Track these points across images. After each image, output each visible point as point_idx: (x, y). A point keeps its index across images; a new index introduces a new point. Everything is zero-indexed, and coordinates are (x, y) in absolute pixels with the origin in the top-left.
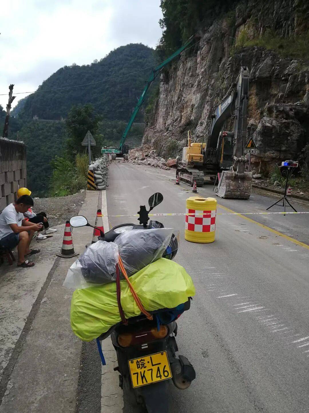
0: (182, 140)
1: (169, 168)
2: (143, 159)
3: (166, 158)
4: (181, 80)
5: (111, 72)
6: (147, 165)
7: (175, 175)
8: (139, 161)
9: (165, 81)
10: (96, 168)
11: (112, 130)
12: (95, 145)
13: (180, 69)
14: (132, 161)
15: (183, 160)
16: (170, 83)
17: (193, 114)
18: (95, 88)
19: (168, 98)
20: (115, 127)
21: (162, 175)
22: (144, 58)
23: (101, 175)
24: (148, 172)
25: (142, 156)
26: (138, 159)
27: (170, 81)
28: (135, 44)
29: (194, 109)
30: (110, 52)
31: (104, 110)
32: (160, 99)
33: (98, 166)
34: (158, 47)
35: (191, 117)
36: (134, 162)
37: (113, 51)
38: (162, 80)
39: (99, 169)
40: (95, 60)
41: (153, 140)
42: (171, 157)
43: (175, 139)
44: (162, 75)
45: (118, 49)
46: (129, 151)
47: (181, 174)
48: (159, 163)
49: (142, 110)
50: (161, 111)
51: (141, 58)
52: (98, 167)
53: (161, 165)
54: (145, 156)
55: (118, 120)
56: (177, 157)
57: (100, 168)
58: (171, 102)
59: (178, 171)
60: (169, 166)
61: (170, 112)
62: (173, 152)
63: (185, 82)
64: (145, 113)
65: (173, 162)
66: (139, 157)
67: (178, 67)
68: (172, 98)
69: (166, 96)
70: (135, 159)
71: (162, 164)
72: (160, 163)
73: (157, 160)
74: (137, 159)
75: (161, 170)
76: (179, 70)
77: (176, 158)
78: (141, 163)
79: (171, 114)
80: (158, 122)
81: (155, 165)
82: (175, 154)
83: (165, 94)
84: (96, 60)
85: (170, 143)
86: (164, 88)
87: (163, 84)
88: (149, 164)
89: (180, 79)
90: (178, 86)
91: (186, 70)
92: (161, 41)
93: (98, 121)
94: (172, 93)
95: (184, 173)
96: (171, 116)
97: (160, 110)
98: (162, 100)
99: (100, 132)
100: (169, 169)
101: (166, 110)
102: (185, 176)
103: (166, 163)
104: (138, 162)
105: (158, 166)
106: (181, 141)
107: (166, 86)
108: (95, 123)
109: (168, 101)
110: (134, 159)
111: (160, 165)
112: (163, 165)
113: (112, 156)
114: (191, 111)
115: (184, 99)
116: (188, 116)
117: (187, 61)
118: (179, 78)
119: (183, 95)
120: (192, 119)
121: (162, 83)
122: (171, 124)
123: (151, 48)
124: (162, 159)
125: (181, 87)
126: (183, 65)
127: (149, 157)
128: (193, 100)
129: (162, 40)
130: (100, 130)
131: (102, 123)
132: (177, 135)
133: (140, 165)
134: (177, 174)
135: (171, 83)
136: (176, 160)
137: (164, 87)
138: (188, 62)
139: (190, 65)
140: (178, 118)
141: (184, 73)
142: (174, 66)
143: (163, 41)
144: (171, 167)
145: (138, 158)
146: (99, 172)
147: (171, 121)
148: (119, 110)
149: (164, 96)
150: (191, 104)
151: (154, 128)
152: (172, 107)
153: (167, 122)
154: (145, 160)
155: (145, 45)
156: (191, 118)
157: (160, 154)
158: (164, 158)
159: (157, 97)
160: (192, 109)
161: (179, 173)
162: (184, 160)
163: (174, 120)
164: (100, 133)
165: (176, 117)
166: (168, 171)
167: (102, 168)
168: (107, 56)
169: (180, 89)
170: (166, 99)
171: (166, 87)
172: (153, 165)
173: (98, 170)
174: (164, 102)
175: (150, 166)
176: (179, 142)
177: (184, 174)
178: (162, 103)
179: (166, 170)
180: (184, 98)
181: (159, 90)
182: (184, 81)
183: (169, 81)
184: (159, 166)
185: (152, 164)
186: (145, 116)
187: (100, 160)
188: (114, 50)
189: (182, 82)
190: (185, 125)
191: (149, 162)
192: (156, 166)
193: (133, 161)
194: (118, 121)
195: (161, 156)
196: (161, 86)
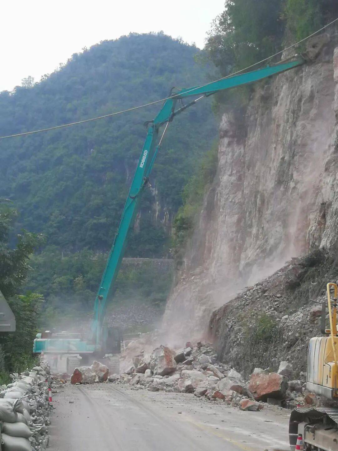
0: (295, 311)
1: (257, 403)
2: (170, 371)
3: (246, 368)
4: (285, 131)
5: (74, 111)
6: (183, 392)
7: (287, 434)
8: (157, 379)
9: (233, 137)
10: (9, 412)
11: (71, 281)
12: (13, 329)
13: (282, 99)
14: (133, 376)
15: (311, 380)
16: (250, 142)
17: (328, 231)
18: (23, 157)
19: (246, 183)
20: (81, 271)
21: (238, 430)
22: (172, 71)
23: (25, 436)
24: (187, 418)
25: (165, 362)
26: (152, 373)
27: (251, 135)
28: (144, 35)
29: (328, 218)
30: (70, 57)
31: (46, 220)
32: (220, 189)
33: (15, 405)
34: (213, 41)
35: (320, 239)
36: (138, 382)
37: (81, 54)
38: (226, 132)
39: (19, 415)
40: (27, 77)
41: (200, 309)
42: (261, 365)
43: (271, 307)
44: (225, 118)
45: (95, 49)
46: (123, 343)
47: (307, 429)
48: (220, 385)
49: (164, 221)
50: (224, 222)
51: (161, 72)
52: (17, 409)
53: (229, 393)
54: (174, 361)
55: (89, 249)
56: (282, 367)
57: (25, 411)
58: (256, 197)
59: (296, 419)
60: (256, 396)
61: (251, 226)
62: (266, 350)
63: (297, 136)
64: (173, 230)
65: (268, 384)
66: (155, 365)
67: (275, 95)
68: (258, 183)
69: (240, 179)
70: (142, 371)
71: (233, 388)
72: (225, 385)
73: (217, 376)
74: (148, 371)
75: (233, 410)
76: (277, 102)
77: (279, 371)
78: (161, 384)
79: (254, 231)
80: (215, 255)
81: (210, 393)
82: (275, 356)
83: (234, 172)
84: (30, 77)
85: (257, 319)
86: (233, 155)
87: (229, 144)
88: (190, 390)
89: (281, 128)
90: (275, 148)
91: (300, 100)
92: (221, 23)
93: (29, 253)
94: (256, 169)
95: (319, 429)
96: (257, 237)
97: (221, 218)
98: (227, 191)
99: (33, 284)
100: (259, 409)
101: (239, 220)
102: (325, 439)
103: (246, 385)
104: (152, 381)
105: (218, 397)
106: (291, 313)
107: (238, 150)
108: (19, 257)
109: (246, 192)
110: (139, 372)
111: (225, 393)
112: (238, 392)
113: (68, 360)
114: (320, 224)
115: (294, 188)
116: (311, 237)
117: (301, 77)
118: (278, 126)
119: (292, 175)
120: (323, 248)
121: (226, 140)
122: (256, 260)
123: (191, 44)
124: (232, 373)
125: (284, 152)
126: (289, 88)
127: (189, 363)
128: (323, 191)
129: (226, 20)
130: (33, 278)
131: (40, 259)
132: (279, 295)
133: (158, 390)
134: (293, 428)
135: (254, 138)
136: (278, 375)
137: (233, 152)
138: (306, 80)
139: (312, 86)
140: (279, 243)
141: (294, 112)
142: (263, 93)
143: (229, 22)
144: (264, 398)
145: (153, 368)
146: (21, 426)
147: (255, 254)
148: (95, 221)
149: (233, 178)
150: (319, 201)
151: (202, 272)
152: (259, 211)
153: (243, 256)
154: (176, 376)
155: (174, 37)
156: (320, 242)
157: (225, 356)
158: (238, 366)
159: (211, 182)
160: (324, 216)
161: (301, 427)
162: (316, 379)
163: (266, 249)
164: (33, 289)
165: (272, 241)
166: (258, 417)
167: (31, 412)
168: (62, 68)
169: (283, 158)
170: (238, 186)
171: (236, 154)
172: (203, 393)
173: (15, 421)
174: (232, 196)
175: (192, 395)
176: (286, 316)
177: (321, 433)
178: (227, 199)
179: (249, 409)
180: (296, 184)
181: (216, 160)
182: (294, 135)
183: (246, 136)
184: (223, 397)
185: (199, 390)
186: (174, 237)
187: (28, 380)
188: (82, 51)
189: (289, 138)
190: (303, 265)
191: (188, 383)
192: (214, 397)
193: (136, 379)
194: (91, 251)
195: (226, 363)
196: (223, 149)
